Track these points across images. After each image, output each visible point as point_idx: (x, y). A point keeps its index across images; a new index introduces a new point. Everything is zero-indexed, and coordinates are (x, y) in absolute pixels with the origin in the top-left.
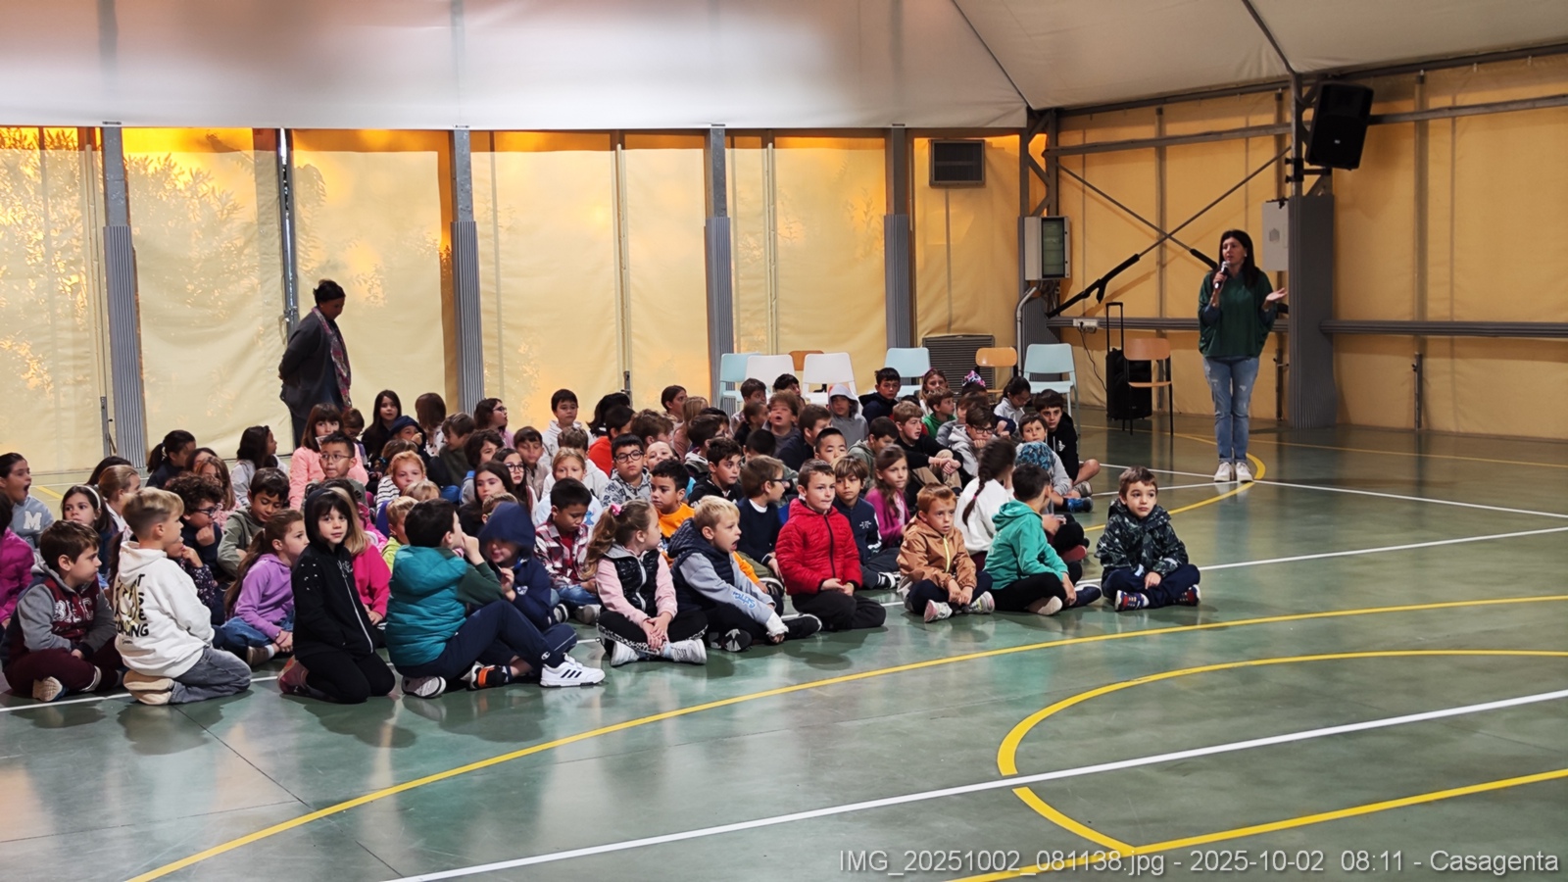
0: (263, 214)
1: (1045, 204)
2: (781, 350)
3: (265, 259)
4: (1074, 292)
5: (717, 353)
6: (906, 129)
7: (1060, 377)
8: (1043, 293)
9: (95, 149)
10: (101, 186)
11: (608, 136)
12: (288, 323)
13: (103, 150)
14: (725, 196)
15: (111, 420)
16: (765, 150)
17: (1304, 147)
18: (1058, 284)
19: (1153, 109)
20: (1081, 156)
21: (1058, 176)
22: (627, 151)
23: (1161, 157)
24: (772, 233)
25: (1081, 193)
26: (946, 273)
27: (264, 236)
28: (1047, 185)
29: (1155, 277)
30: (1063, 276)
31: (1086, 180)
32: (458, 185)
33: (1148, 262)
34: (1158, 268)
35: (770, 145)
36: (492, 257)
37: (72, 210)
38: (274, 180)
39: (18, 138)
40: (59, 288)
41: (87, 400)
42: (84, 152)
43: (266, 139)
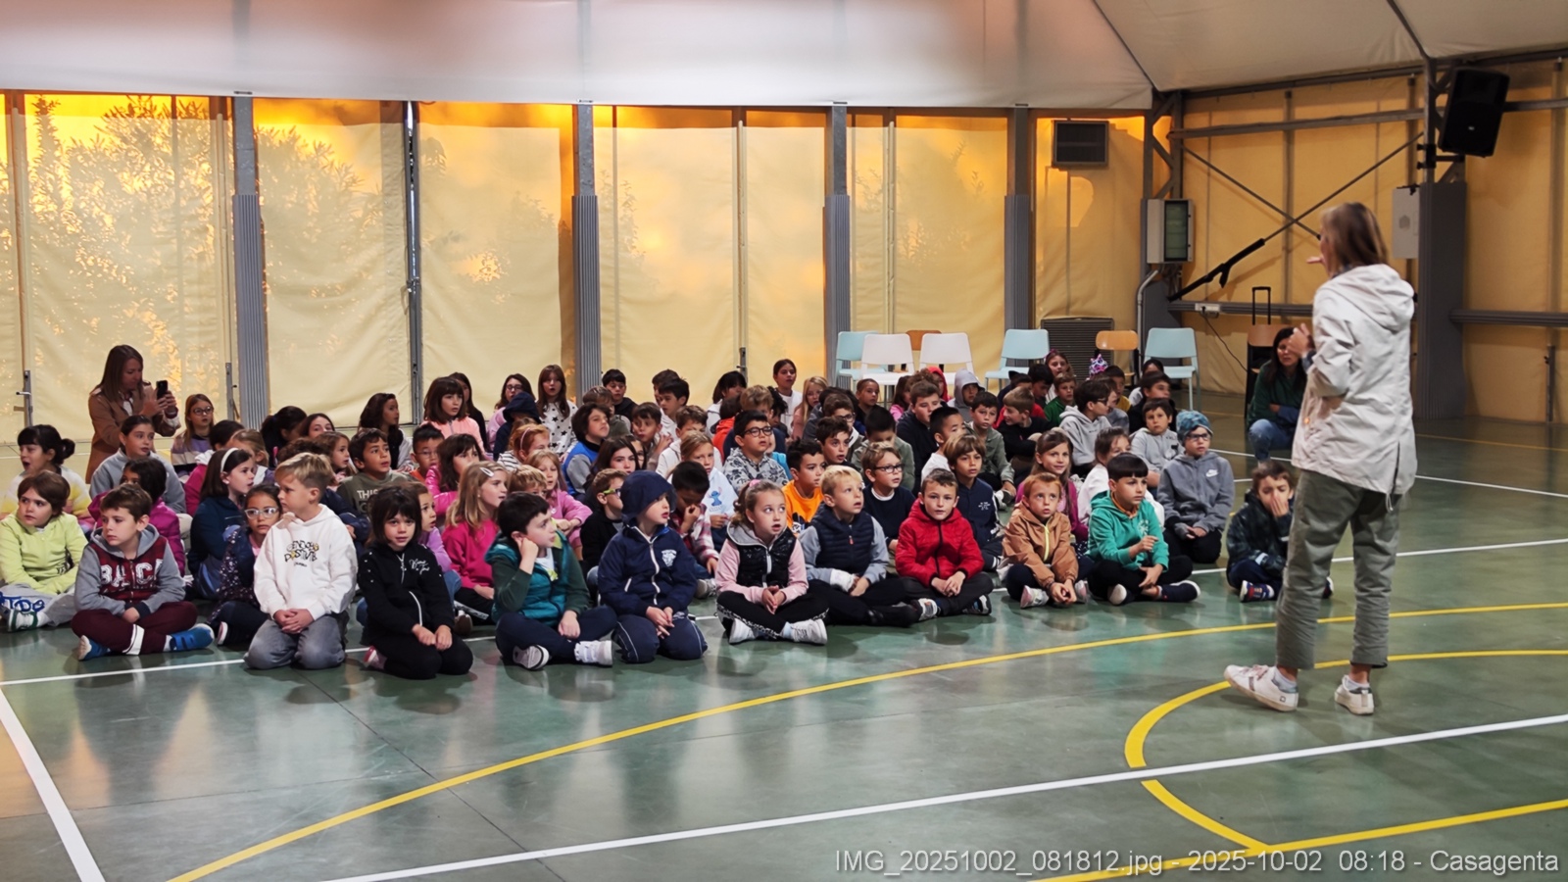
0: (387, 185)
1: (1169, 187)
2: (897, 329)
3: (389, 229)
4: (1196, 276)
5: (834, 331)
6: (1030, 109)
7: (1180, 362)
8: (1164, 276)
9: (225, 118)
10: (231, 157)
11: (730, 112)
12: (410, 294)
13: (234, 120)
14: (845, 174)
15: (235, 386)
16: (887, 128)
17: (1437, 133)
18: (1180, 268)
19: (1282, 93)
20: (1206, 138)
21: (1182, 159)
22: (747, 128)
23: (1289, 140)
24: (892, 211)
25: (1206, 176)
26: (1065, 254)
27: (389, 207)
28: (1171, 168)
29: (1280, 264)
30: (1185, 259)
31: (1213, 164)
32: (581, 159)
33: (1274, 246)
34: (1283, 253)
35: (892, 124)
36: (611, 233)
37: (200, 181)
38: (400, 151)
39: (148, 108)
40: (186, 256)
41: (211, 366)
42: (214, 121)
43: (393, 112)
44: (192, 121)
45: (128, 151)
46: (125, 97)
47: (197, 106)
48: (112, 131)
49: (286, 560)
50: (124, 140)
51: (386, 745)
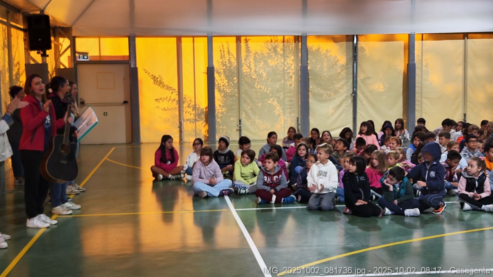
0: (347, 62)
3: (348, 76)
9: (299, 42)
10: (300, 54)
11: (463, 35)
12: (354, 96)
13: (301, 42)
15: (299, 124)
22: (470, 40)
27: (348, 68)
32: (411, 52)
36: (420, 75)
37: (291, 62)
38: (352, 51)
39: (276, 40)
40: (286, 85)
41: (293, 118)
42: (295, 43)
43: (350, 38)
44: (289, 43)
45: (270, 53)
46: (270, 37)
47: (290, 39)
48: (266, 47)
49: (317, 176)
50: (270, 50)
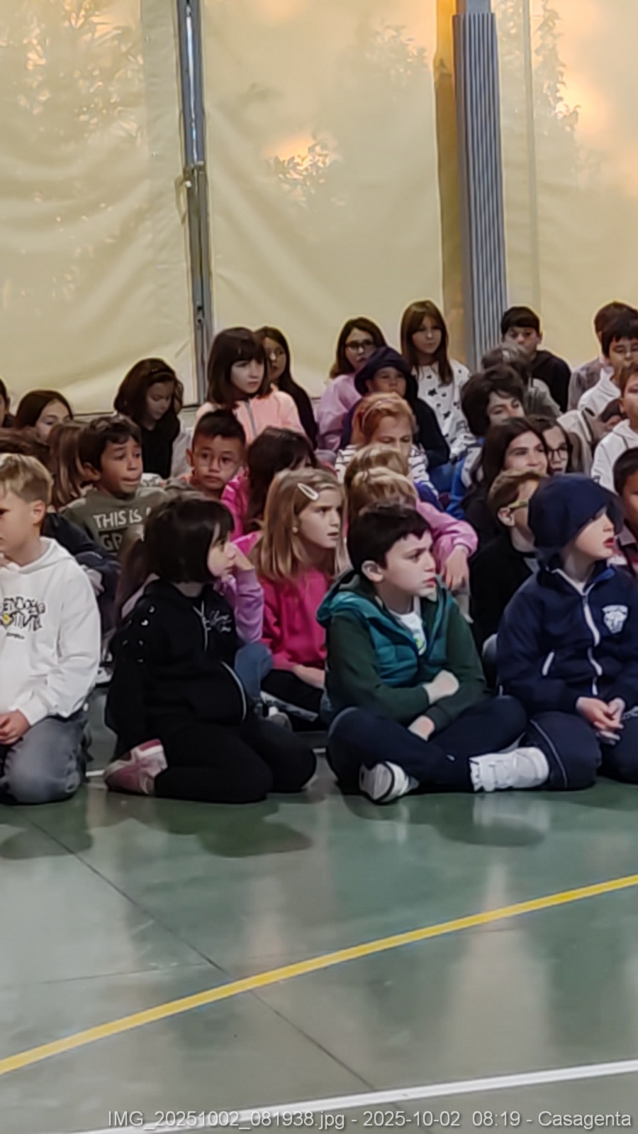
0: (148, 10)
3: (154, 84)
12: (189, 190)
27: (153, 46)
36: (519, 76)
51: (151, 922)
